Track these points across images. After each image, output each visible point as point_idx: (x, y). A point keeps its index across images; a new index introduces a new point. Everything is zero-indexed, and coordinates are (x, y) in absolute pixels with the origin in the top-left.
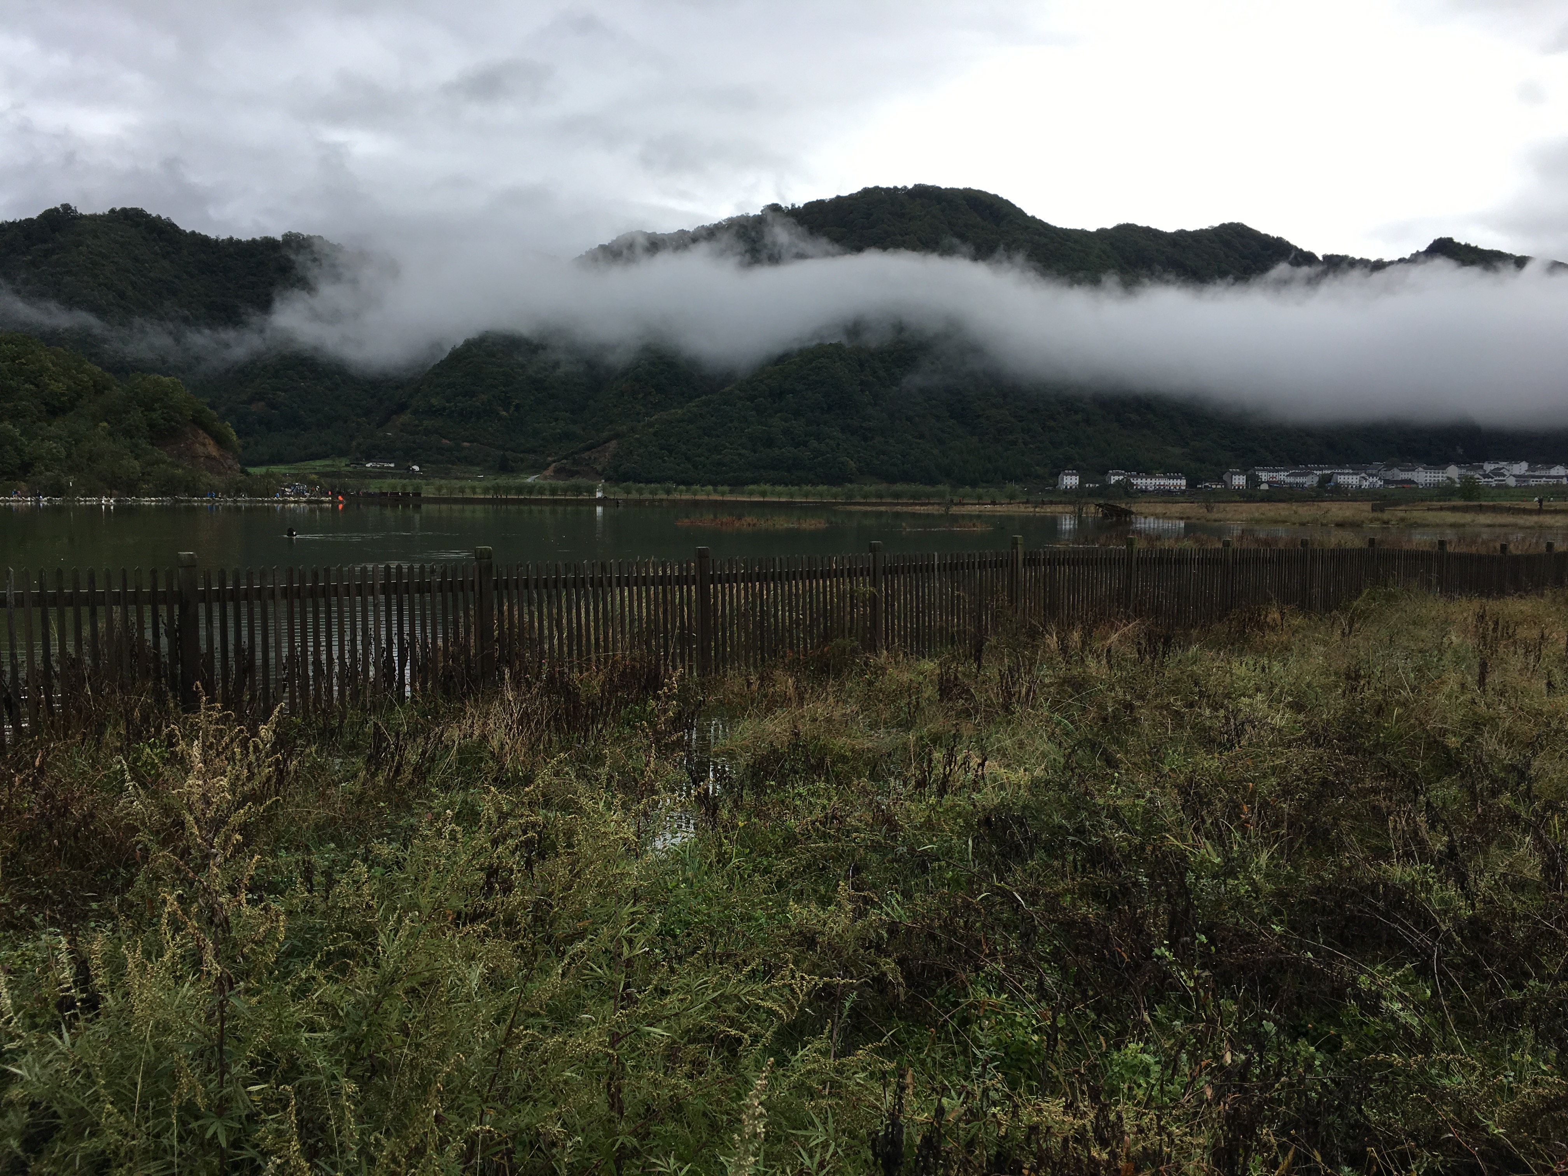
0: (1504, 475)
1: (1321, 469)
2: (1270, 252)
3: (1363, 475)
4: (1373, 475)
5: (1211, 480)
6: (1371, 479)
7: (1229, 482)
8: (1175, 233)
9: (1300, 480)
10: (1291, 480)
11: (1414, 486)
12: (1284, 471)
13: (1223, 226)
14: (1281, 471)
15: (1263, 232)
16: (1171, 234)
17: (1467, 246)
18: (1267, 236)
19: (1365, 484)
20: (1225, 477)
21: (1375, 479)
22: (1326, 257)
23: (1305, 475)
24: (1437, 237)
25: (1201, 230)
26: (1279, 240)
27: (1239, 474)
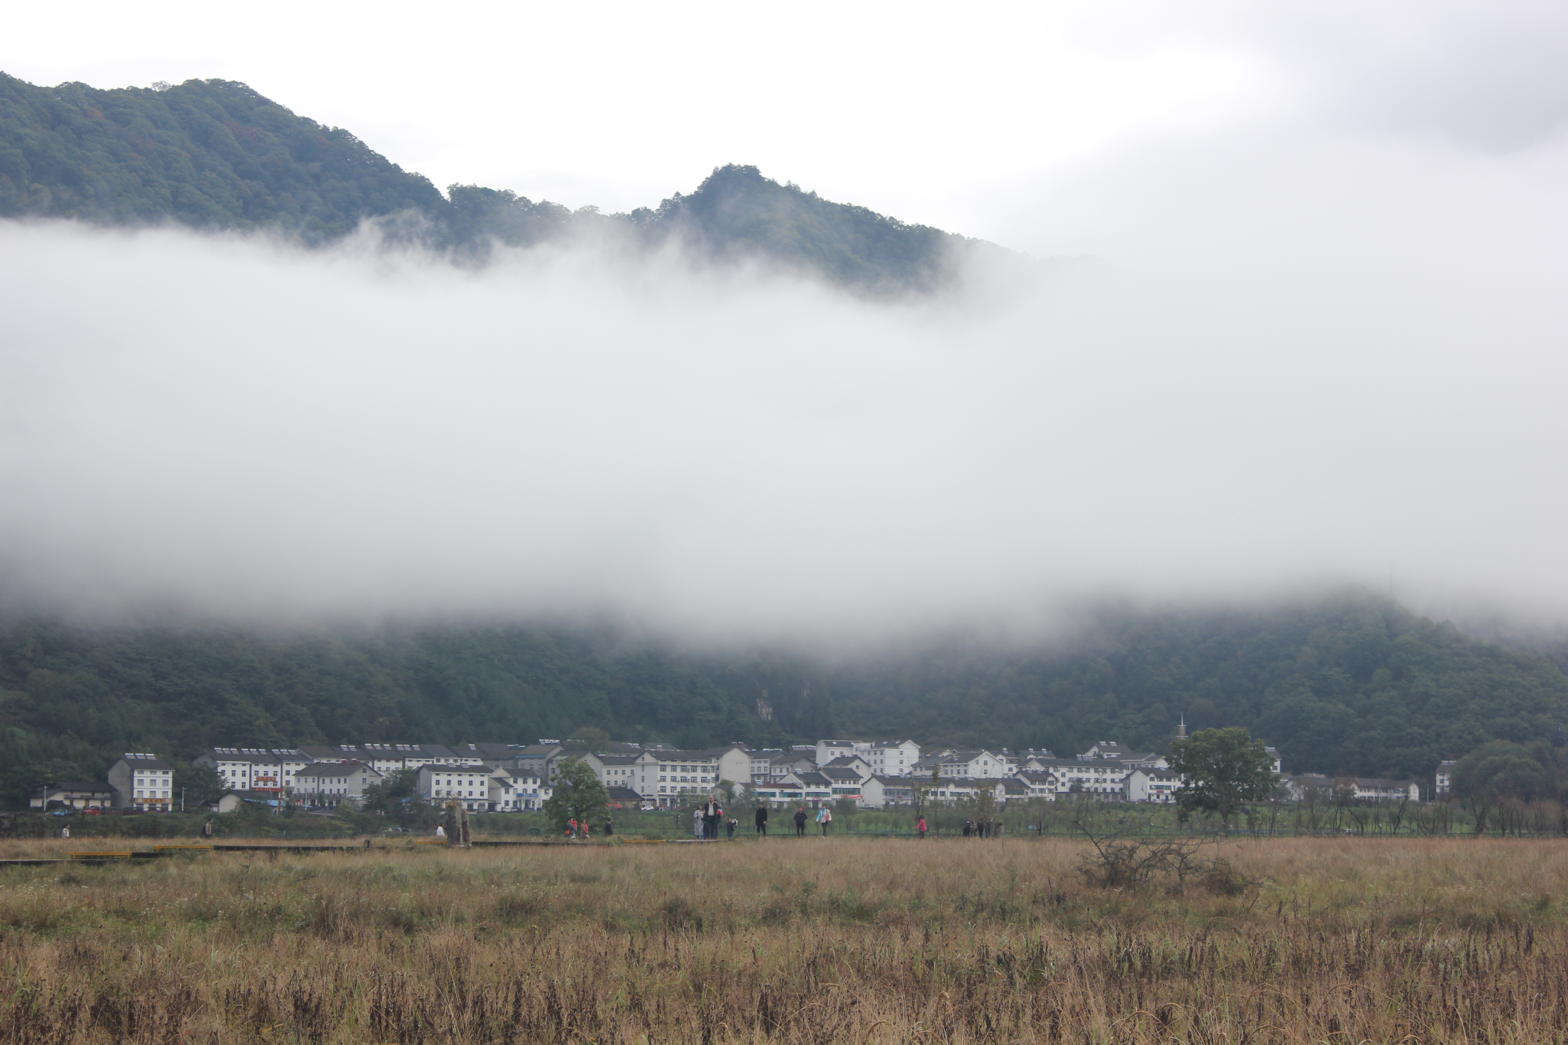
0: (856, 777)
1: (401, 757)
2: (315, 167)
3: (500, 773)
4: (525, 774)
5: (73, 784)
6: (520, 786)
7: (122, 789)
8: (57, 91)
9: (331, 786)
10: (308, 786)
11: (630, 805)
12: (296, 759)
13: (193, 87)
14: (290, 759)
15: (299, 112)
16: (44, 92)
17: (792, 191)
18: (307, 122)
19: (506, 799)
20: (114, 776)
21: (530, 786)
22: (458, 192)
23: (343, 771)
24: (721, 164)
25: (134, 91)
26: (340, 136)
27: (152, 766)
